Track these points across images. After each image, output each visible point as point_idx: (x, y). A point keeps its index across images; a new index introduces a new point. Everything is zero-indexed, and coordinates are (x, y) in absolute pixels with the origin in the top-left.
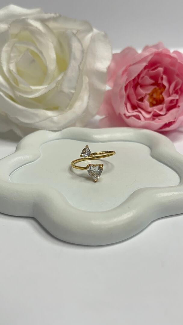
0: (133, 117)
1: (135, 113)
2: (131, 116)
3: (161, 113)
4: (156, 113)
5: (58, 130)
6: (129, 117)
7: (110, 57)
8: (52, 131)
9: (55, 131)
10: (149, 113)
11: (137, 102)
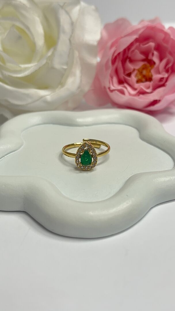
1: (120, 88)
2: (115, 90)
3: (148, 91)
4: (142, 90)
10: (135, 89)
11: (124, 77)
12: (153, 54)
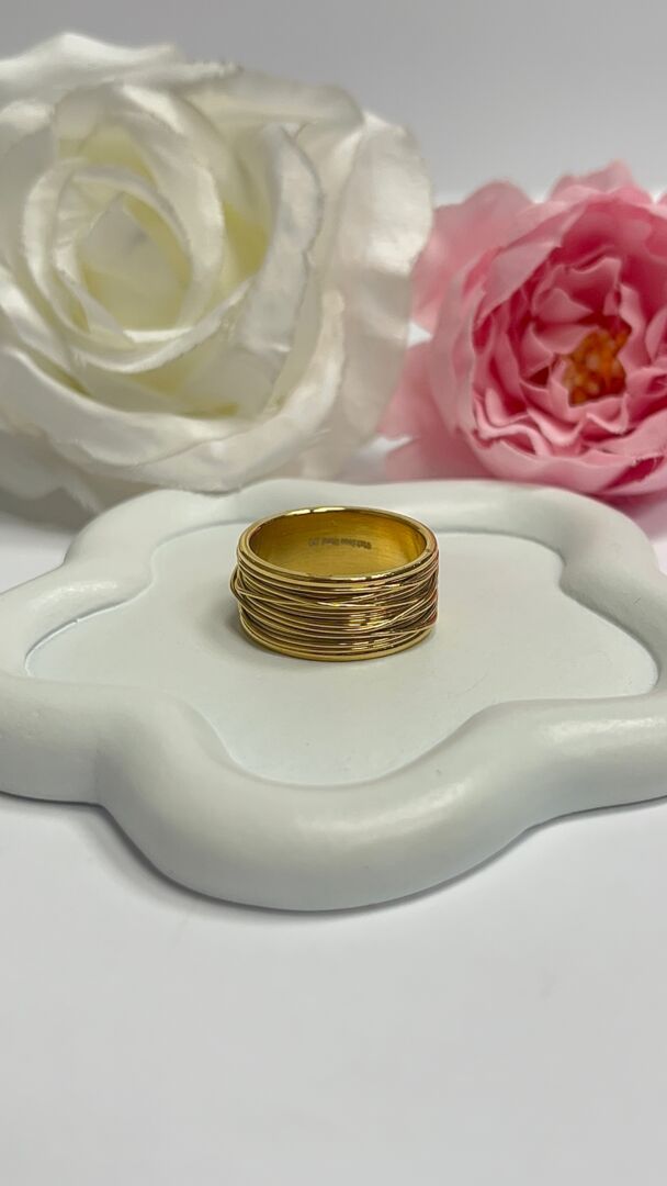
0: (503, 443)
1: (515, 428)
2: (498, 439)
3: (613, 428)
4: (592, 427)
5: (225, 488)
6: (489, 442)
7: (425, 218)
8: (206, 493)
9: (216, 493)
10: (568, 426)
11: (522, 387)
12: (618, 298)
